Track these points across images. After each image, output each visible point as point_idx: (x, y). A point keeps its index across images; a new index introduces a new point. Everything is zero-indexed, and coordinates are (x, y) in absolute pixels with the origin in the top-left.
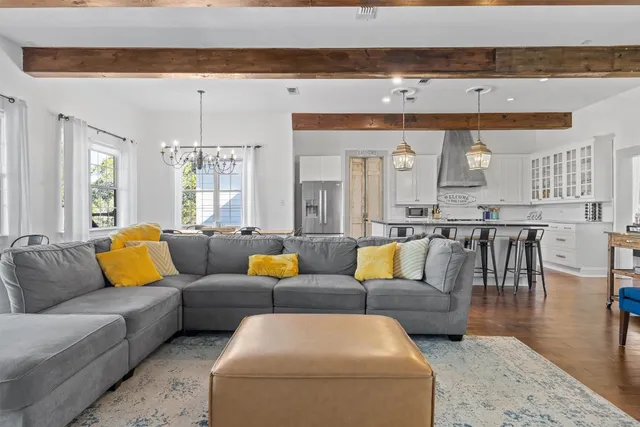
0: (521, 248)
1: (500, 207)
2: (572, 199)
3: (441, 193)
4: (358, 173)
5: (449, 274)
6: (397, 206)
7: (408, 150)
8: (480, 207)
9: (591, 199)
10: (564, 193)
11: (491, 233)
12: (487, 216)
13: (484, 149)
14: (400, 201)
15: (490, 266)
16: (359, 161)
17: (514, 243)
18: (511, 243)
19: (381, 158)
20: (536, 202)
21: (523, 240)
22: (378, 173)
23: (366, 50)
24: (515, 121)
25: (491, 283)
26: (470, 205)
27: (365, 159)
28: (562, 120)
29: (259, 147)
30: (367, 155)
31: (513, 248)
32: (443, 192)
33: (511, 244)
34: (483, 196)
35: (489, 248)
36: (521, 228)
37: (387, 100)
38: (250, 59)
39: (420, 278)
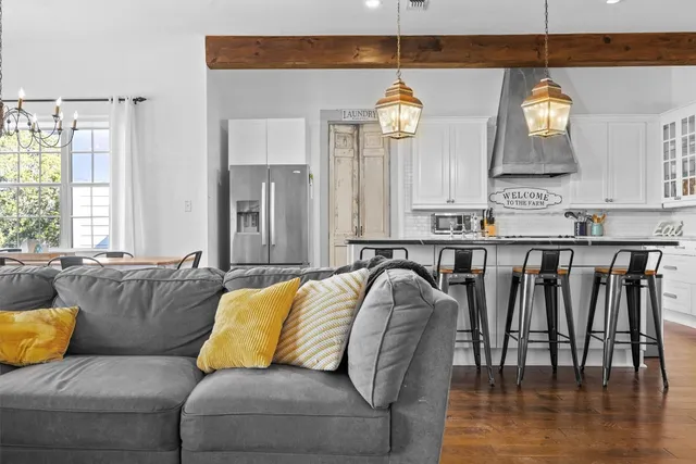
0: (616, 289)
1: (604, 213)
3: (497, 189)
4: (346, 153)
5: (386, 358)
7: (406, 96)
8: (568, 214)
11: (564, 259)
12: (583, 229)
13: (556, 93)
14: (420, 203)
15: (563, 328)
16: (348, 130)
17: (603, 280)
18: (599, 279)
20: (670, 202)
21: (620, 273)
22: (382, 152)
24: (627, 49)
25: (565, 360)
26: (551, 210)
27: (357, 126)
29: (142, 100)
30: (360, 119)
31: (602, 289)
32: (500, 186)
33: (597, 282)
34: (574, 193)
35: (560, 290)
36: (617, 249)
39: (331, 366)
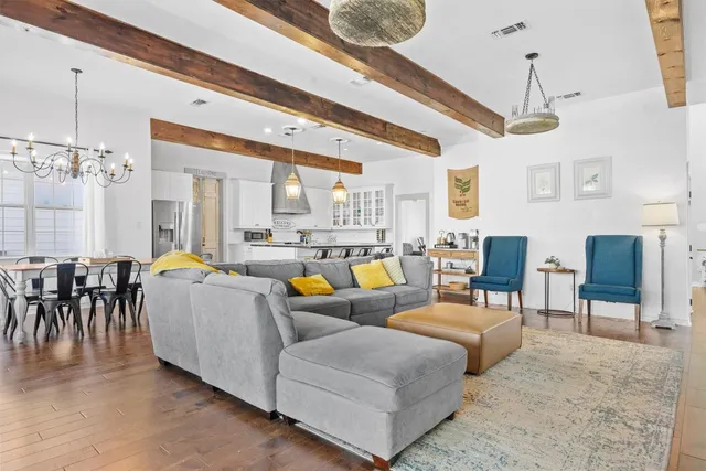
2: (368, 227)
6: (236, 230)
8: (298, 231)
9: (380, 226)
10: (362, 223)
14: (238, 225)
19: (218, 180)
20: (335, 228)
22: (215, 195)
23: (322, 99)
26: (291, 230)
28: (355, 168)
29: (109, 152)
30: (207, 175)
32: (275, 218)
37: (268, 130)
38: (234, 76)
